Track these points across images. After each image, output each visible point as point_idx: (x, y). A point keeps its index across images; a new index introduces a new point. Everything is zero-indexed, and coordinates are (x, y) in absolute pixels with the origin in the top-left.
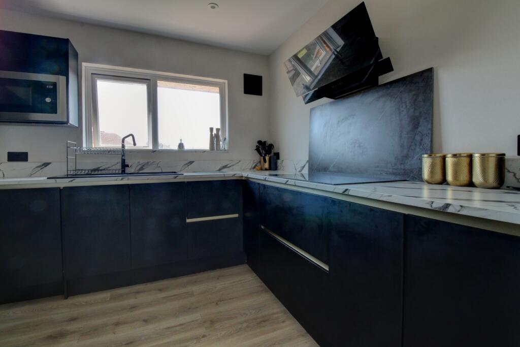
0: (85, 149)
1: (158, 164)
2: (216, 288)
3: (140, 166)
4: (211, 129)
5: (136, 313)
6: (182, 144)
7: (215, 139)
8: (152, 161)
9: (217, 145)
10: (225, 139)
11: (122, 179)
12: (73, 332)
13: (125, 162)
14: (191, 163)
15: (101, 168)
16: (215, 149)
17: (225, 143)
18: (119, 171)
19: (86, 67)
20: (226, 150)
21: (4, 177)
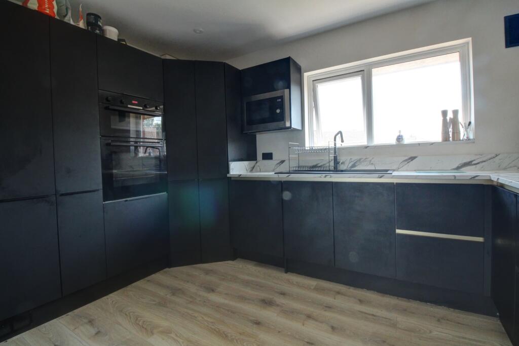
0: (309, 149)
1: (370, 161)
2: (431, 332)
3: (352, 163)
4: (444, 113)
5: (328, 314)
6: (402, 136)
8: (365, 158)
9: (453, 133)
10: (470, 123)
11: (325, 177)
12: (278, 305)
13: (336, 160)
14: (413, 158)
15: (319, 165)
16: (451, 139)
17: (469, 130)
18: (332, 168)
19: (308, 76)
20: (472, 139)
21: (260, 171)
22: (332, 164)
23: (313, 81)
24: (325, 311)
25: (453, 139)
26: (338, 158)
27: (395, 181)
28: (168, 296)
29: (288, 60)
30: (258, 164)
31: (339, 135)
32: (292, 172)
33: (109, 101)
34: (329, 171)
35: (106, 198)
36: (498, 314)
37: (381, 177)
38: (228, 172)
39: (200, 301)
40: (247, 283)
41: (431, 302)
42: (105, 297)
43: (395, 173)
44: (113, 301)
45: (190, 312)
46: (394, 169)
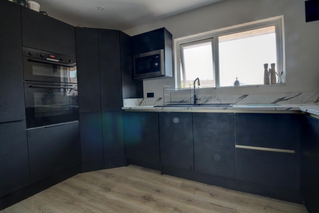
0: (177, 90)
1: (218, 98)
3: (206, 99)
4: (266, 66)
6: (238, 81)
7: (269, 73)
8: (214, 96)
9: (272, 79)
10: (282, 72)
11: (188, 109)
12: (154, 201)
13: (196, 97)
14: (245, 96)
15: (184, 101)
16: (270, 83)
17: (282, 77)
18: (193, 103)
19: (177, 42)
20: (284, 83)
21: (146, 105)
22: (193, 100)
23: (180, 45)
24: (187, 204)
25: (272, 83)
26: (196, 96)
27: (234, 111)
28: (76, 196)
29: (163, 30)
30: (144, 100)
31: (197, 80)
32: (166, 106)
33: (31, 55)
34: (191, 105)
35: (29, 125)
36: (304, 202)
37: (225, 109)
38: (123, 106)
39: (99, 199)
40: (134, 184)
41: (259, 194)
42: (31, 197)
43: (234, 106)
44: (35, 201)
45: (90, 208)
46: (233, 103)
